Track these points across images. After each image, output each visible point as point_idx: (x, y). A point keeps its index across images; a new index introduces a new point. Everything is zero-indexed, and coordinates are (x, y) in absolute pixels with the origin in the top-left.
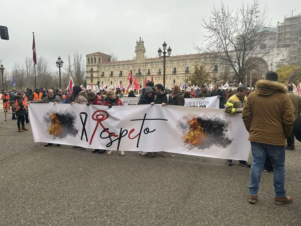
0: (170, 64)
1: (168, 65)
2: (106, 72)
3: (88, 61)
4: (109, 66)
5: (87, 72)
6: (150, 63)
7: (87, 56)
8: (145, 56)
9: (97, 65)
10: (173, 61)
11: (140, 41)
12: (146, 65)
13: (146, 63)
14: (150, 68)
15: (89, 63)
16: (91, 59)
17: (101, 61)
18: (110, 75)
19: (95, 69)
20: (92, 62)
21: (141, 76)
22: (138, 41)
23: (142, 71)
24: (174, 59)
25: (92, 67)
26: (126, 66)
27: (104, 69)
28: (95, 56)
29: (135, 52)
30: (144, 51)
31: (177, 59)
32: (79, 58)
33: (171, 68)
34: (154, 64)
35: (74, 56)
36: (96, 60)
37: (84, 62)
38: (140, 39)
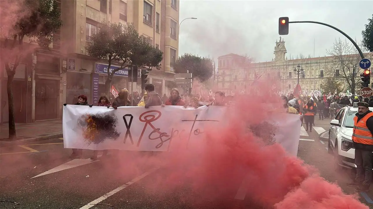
0: (316, 66)
1: (314, 67)
2: (240, 75)
4: (243, 69)
5: (219, 75)
6: (292, 65)
7: (219, 58)
8: (285, 57)
10: (320, 63)
11: (280, 41)
12: (286, 68)
13: (286, 66)
14: (292, 71)
15: (221, 65)
16: (223, 61)
17: (234, 64)
18: (244, 78)
19: (227, 72)
20: (224, 65)
21: (281, 80)
22: (278, 42)
23: (281, 74)
24: (321, 61)
25: (224, 70)
26: (264, 68)
27: (237, 72)
28: (228, 59)
29: (274, 53)
30: (284, 52)
31: (324, 61)
33: (317, 71)
34: (296, 66)
36: (229, 62)
38: (281, 39)
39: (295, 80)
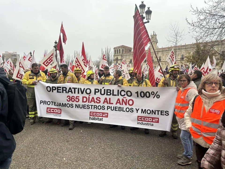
0: (179, 51)
2: (127, 60)
3: (115, 52)
4: (129, 55)
5: (114, 60)
6: (161, 51)
7: (114, 48)
8: (157, 46)
9: (121, 55)
10: (181, 49)
13: (157, 52)
14: (161, 56)
15: (115, 53)
16: (117, 50)
17: (124, 52)
18: (129, 62)
19: (119, 58)
20: (118, 53)
21: (153, 62)
22: (152, 35)
23: (154, 58)
25: (117, 56)
27: (125, 58)
28: (120, 48)
30: (156, 42)
31: (185, 47)
32: (109, 50)
33: (179, 55)
34: (164, 52)
35: (106, 49)
36: (121, 51)
37: (112, 53)
38: (154, 33)
39: (163, 62)
